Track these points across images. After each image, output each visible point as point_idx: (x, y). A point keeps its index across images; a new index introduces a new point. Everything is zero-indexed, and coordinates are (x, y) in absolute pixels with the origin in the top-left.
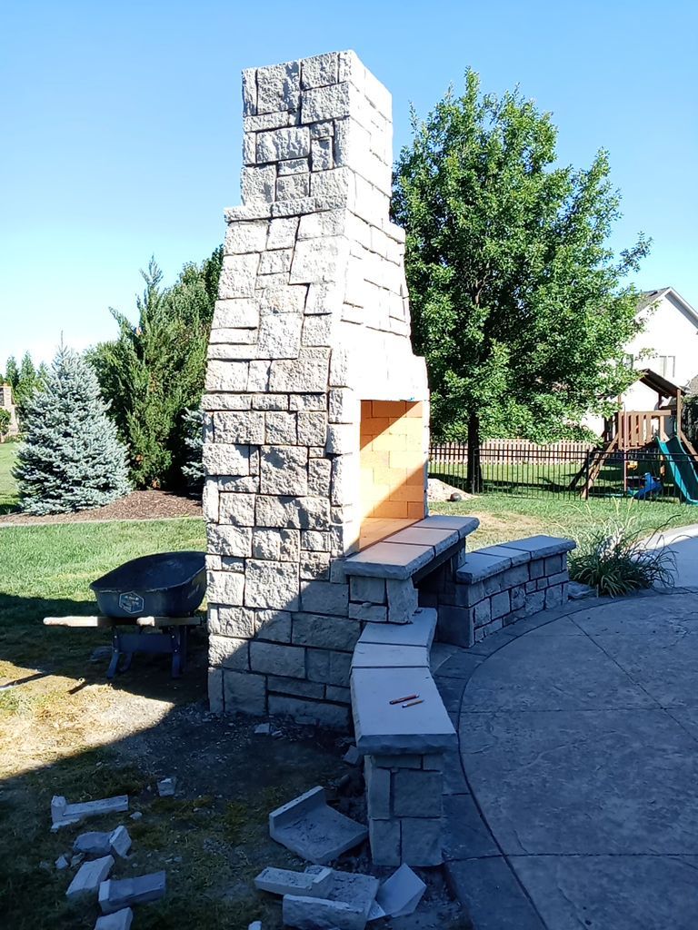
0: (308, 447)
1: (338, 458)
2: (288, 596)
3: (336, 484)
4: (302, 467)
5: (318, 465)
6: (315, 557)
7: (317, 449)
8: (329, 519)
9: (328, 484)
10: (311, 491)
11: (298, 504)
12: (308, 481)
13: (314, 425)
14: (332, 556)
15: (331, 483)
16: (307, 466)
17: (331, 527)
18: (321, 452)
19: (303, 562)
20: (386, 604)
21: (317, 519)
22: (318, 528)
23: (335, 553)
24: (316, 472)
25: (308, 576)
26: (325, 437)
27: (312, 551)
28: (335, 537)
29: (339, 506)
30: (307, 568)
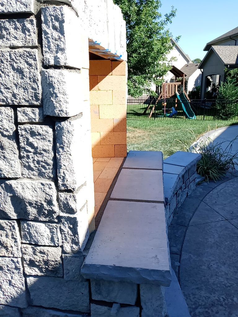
0: (15, 107)
1: (64, 124)
2: (12, 292)
3: (63, 162)
4: (9, 137)
5: (33, 134)
6: (41, 252)
7: (29, 110)
8: (56, 208)
9: (51, 162)
10: (26, 172)
11: (9, 189)
12: (21, 157)
13: (20, 71)
14: (63, 252)
15: (55, 159)
16: (16, 136)
17: (59, 218)
18: (35, 114)
19: (27, 257)
20: (138, 303)
21: (40, 208)
22: (42, 219)
23: (68, 248)
24: (31, 145)
25: (35, 271)
26: (40, 91)
27: (37, 245)
28: (66, 230)
29: (69, 191)
30: (32, 264)
